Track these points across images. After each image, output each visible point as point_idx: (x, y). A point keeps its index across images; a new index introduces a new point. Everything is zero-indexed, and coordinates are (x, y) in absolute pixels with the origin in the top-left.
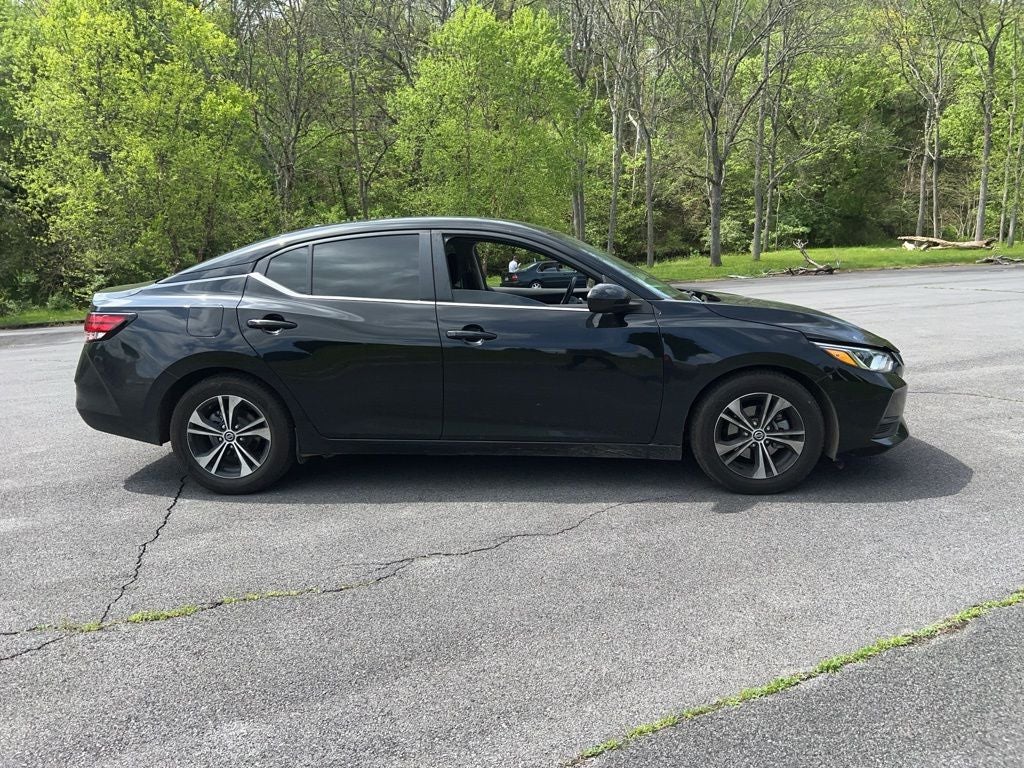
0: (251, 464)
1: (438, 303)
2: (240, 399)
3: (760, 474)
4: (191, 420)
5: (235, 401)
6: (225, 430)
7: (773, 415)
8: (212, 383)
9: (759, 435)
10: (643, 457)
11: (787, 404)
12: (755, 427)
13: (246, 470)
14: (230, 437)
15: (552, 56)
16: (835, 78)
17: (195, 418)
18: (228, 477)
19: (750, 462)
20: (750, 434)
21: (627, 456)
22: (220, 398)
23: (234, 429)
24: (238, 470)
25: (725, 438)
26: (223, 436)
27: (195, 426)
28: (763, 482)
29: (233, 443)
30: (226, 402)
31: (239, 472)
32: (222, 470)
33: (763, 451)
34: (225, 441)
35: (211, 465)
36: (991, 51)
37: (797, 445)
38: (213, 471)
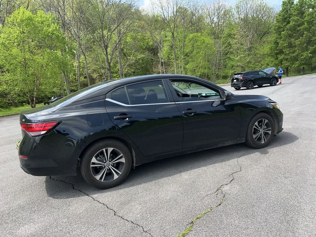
0: (118, 174)
1: (176, 103)
2: (112, 149)
3: (263, 142)
4: (92, 161)
5: (110, 150)
6: (106, 162)
7: (265, 124)
8: (101, 144)
9: (262, 131)
10: (236, 143)
11: (267, 121)
12: (261, 129)
13: (116, 177)
14: (108, 165)
17: (94, 160)
18: (109, 181)
19: (260, 139)
20: (259, 131)
21: (232, 144)
22: (104, 150)
23: (110, 161)
25: (255, 133)
26: (105, 165)
27: (94, 163)
28: (264, 144)
29: (110, 167)
30: (107, 151)
31: (113, 178)
32: (106, 179)
33: (263, 135)
34: (106, 167)
35: (101, 178)
36: (173, 34)
37: (270, 132)
38: (102, 181)
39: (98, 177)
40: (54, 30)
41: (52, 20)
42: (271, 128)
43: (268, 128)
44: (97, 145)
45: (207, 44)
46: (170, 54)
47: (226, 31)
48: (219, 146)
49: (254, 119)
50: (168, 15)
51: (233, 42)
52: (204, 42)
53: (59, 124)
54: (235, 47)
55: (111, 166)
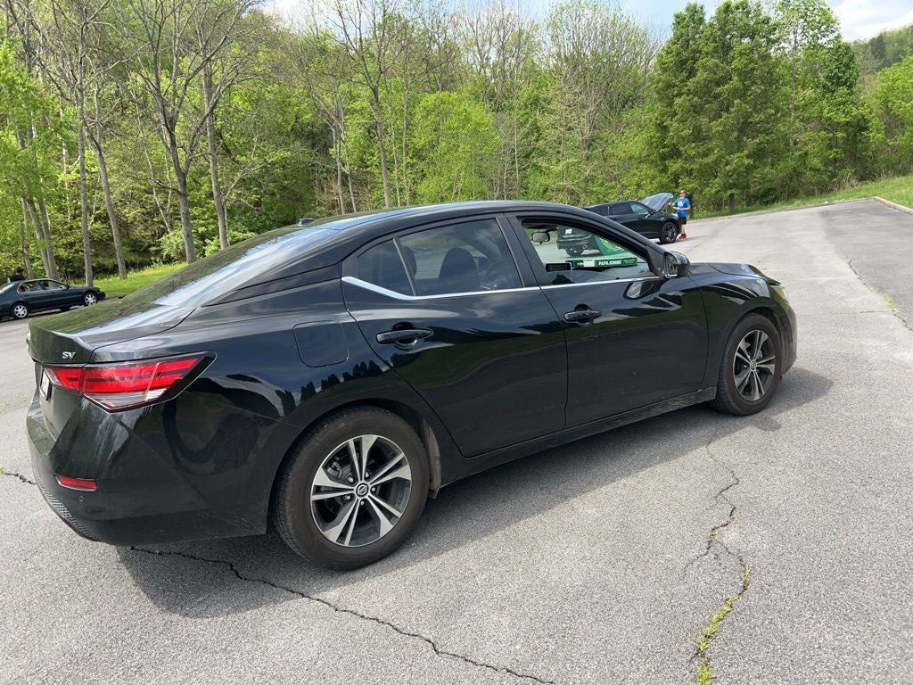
0: (390, 517)
1: (542, 288)
2: (374, 438)
3: (757, 396)
4: (316, 482)
5: (369, 441)
6: (357, 482)
7: (760, 347)
8: (341, 424)
9: (753, 365)
10: (693, 403)
11: (766, 337)
12: (752, 359)
13: (386, 526)
18: (370, 543)
19: (748, 389)
20: (748, 365)
21: (684, 406)
22: (351, 442)
23: (366, 479)
24: (370, 525)
25: (738, 372)
26: (354, 492)
27: (320, 489)
28: (759, 402)
29: (366, 497)
30: (358, 445)
31: (378, 533)
32: (357, 538)
33: (756, 376)
34: (357, 498)
35: (343, 535)
36: (375, 91)
37: (772, 367)
38: (347, 543)
39: (333, 534)
42: (774, 357)
43: (768, 357)
44: (328, 430)
45: (478, 124)
46: (365, 150)
48: (654, 413)
49: (736, 332)
50: (359, 37)
51: (544, 121)
52: (468, 120)
54: (552, 135)
55: (369, 494)
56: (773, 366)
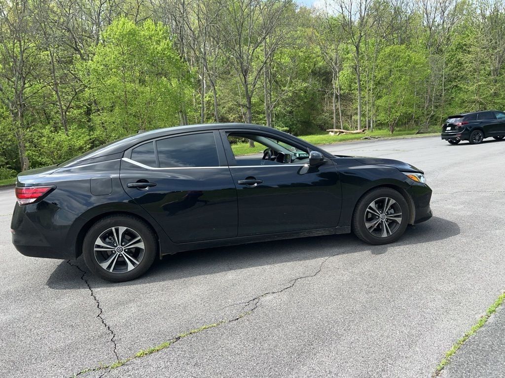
0: (133, 263)
1: (230, 167)
2: (125, 228)
3: (385, 235)
4: (96, 243)
5: (122, 229)
6: (117, 246)
7: (389, 207)
8: (108, 221)
9: (383, 217)
10: (334, 233)
11: (394, 201)
12: (381, 213)
13: (131, 267)
14: (120, 250)
15: (168, 45)
16: (293, 58)
17: (99, 242)
18: (121, 272)
19: (379, 229)
20: (379, 217)
21: (326, 234)
22: (113, 229)
23: (122, 245)
24: (125, 267)
25: (369, 220)
26: (116, 250)
27: (98, 246)
28: (386, 238)
29: (122, 253)
30: (117, 231)
31: (127, 268)
32: (116, 269)
33: (385, 224)
34: (117, 252)
35: (109, 267)
36: (357, 47)
37: (399, 220)
38: (111, 270)
39: (105, 265)
40: (165, 49)
41: (163, 33)
42: (401, 214)
43: (397, 213)
44: (103, 222)
45: (416, 63)
46: (352, 81)
47: (456, 40)
48: (302, 235)
49: (367, 197)
50: (350, 17)
51: (466, 58)
52: (409, 61)
53: (52, 190)
54: (468, 67)
55: (123, 252)
56: (401, 219)
